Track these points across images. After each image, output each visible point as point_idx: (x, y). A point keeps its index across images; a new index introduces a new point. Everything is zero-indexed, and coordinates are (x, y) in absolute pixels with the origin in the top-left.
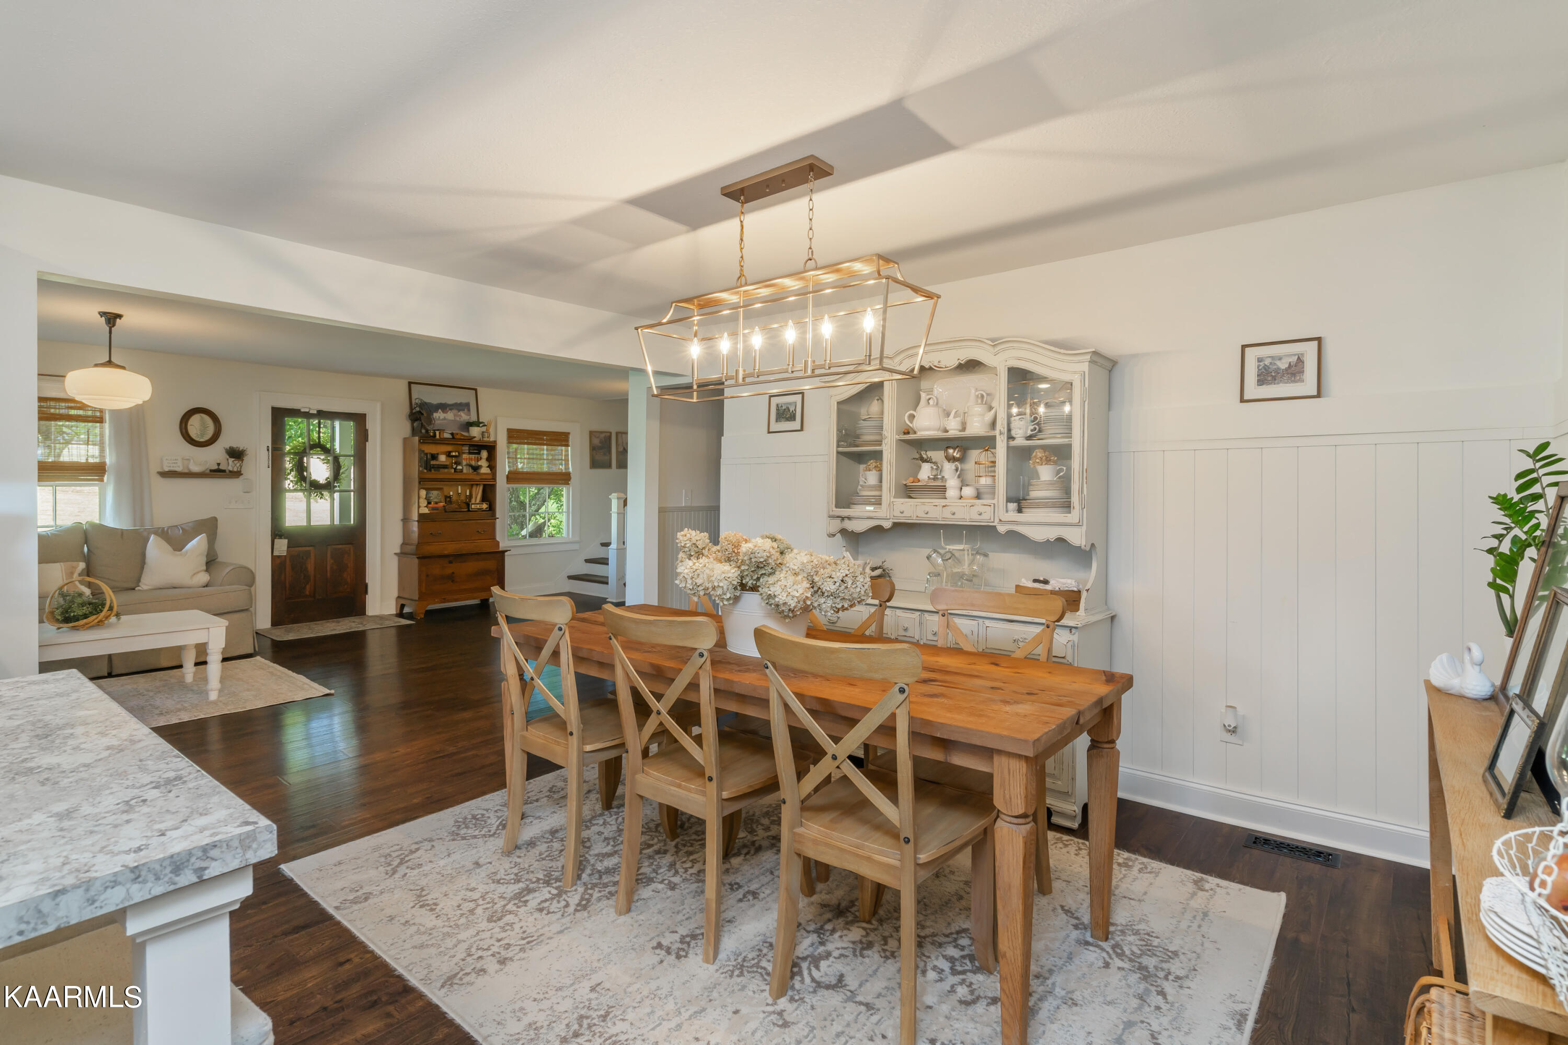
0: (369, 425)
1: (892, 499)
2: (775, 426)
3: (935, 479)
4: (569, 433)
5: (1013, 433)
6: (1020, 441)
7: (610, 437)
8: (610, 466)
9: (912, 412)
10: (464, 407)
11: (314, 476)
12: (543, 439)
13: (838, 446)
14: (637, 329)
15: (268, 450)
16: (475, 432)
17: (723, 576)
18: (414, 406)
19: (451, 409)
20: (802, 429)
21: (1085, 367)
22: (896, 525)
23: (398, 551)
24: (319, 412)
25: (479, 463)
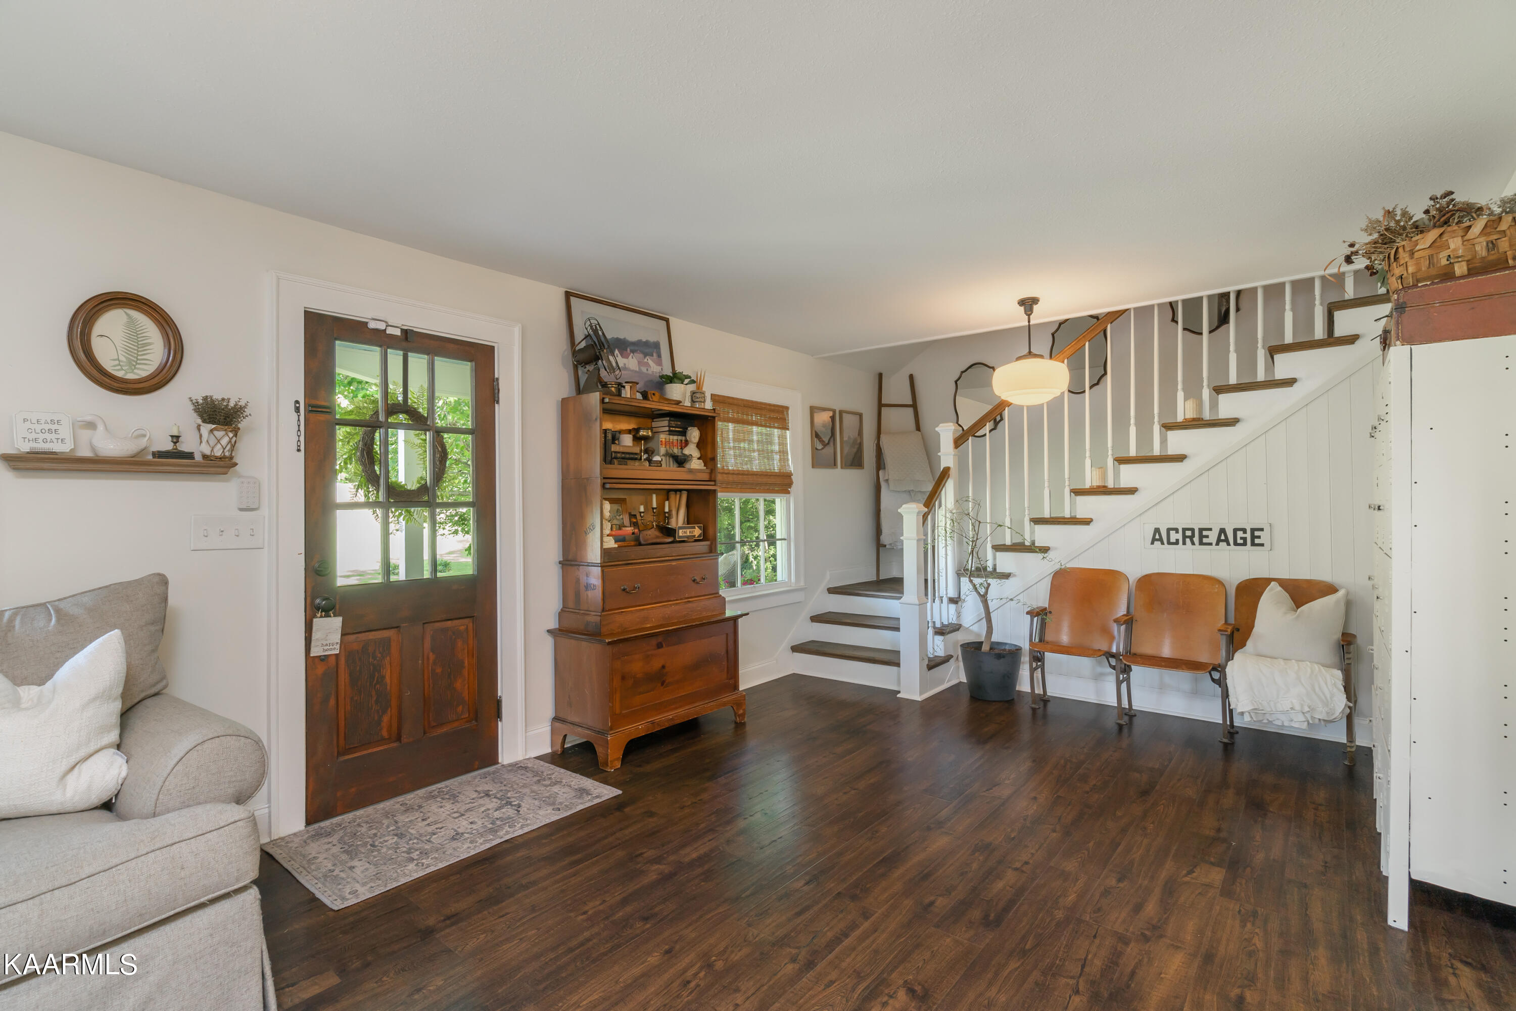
0: (500, 371)
4: (787, 408)
7: (833, 419)
8: (834, 464)
10: (648, 348)
11: (396, 476)
12: (755, 416)
15: (297, 410)
16: (677, 392)
18: (579, 334)
19: (633, 351)
23: (553, 624)
24: (406, 333)
25: (687, 451)
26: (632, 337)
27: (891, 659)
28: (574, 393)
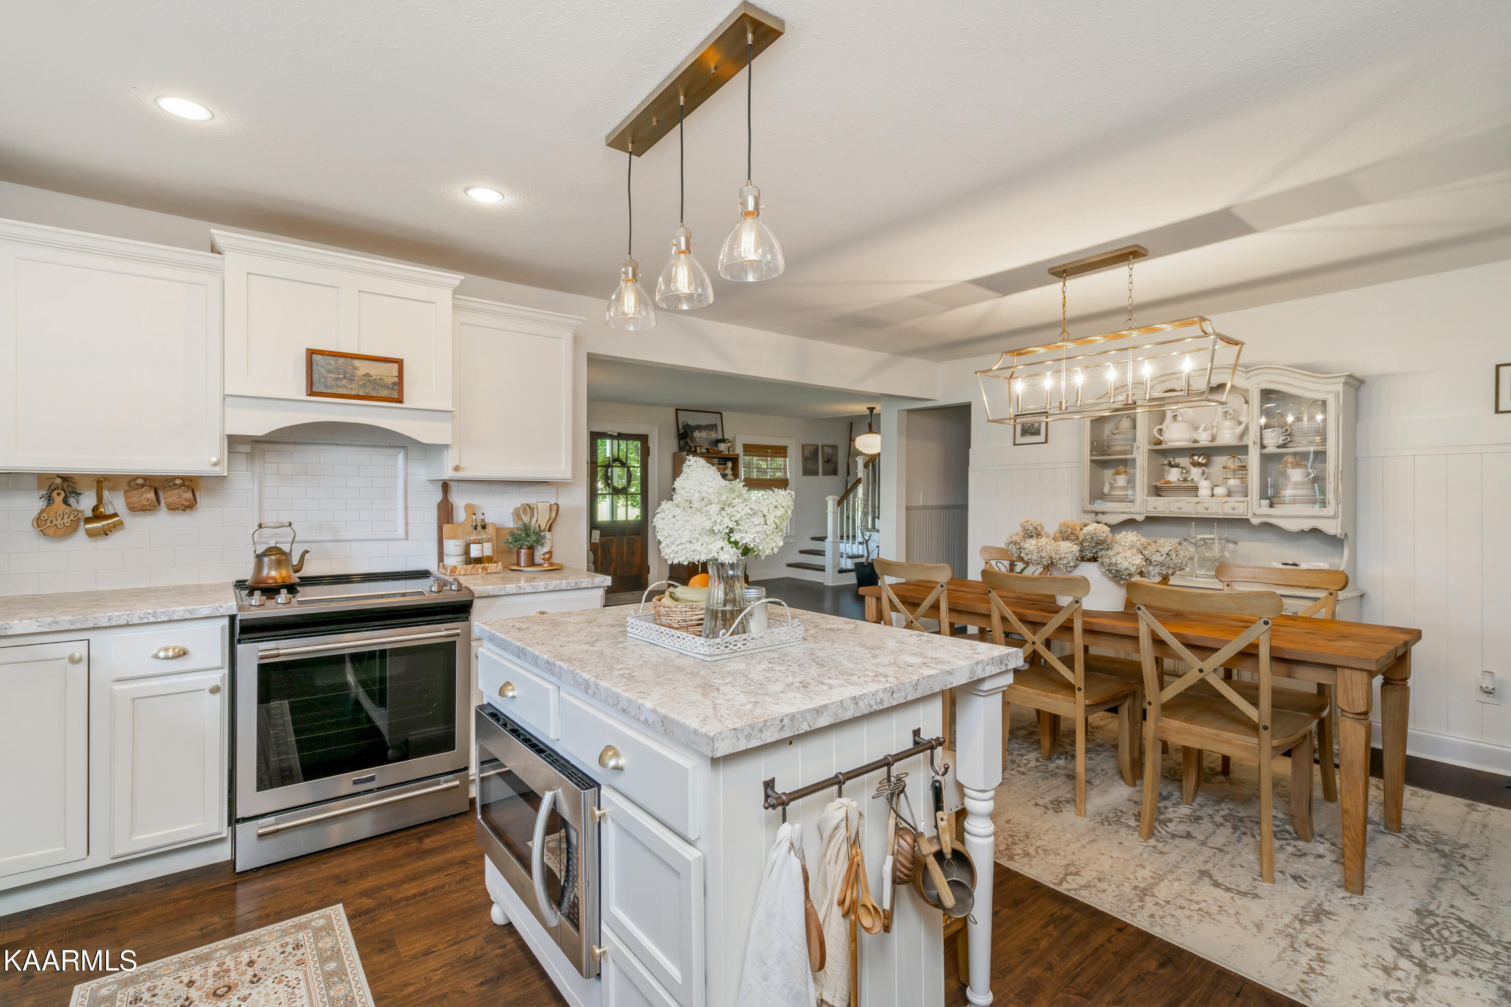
0: (650, 444)
1: (1145, 498)
2: (1019, 440)
3: (1185, 480)
4: (787, 447)
5: (1265, 442)
6: (1271, 449)
7: (817, 449)
8: (816, 473)
9: (1160, 427)
10: (712, 427)
11: (615, 484)
12: (767, 452)
13: (1091, 455)
14: (976, 373)
15: (588, 463)
16: (722, 447)
17: (1068, 550)
18: (681, 427)
19: (704, 430)
20: (1046, 442)
21: (1340, 388)
22: (1147, 518)
24: (619, 434)
25: (726, 472)
26: (704, 423)
27: (821, 569)
28: (678, 450)
